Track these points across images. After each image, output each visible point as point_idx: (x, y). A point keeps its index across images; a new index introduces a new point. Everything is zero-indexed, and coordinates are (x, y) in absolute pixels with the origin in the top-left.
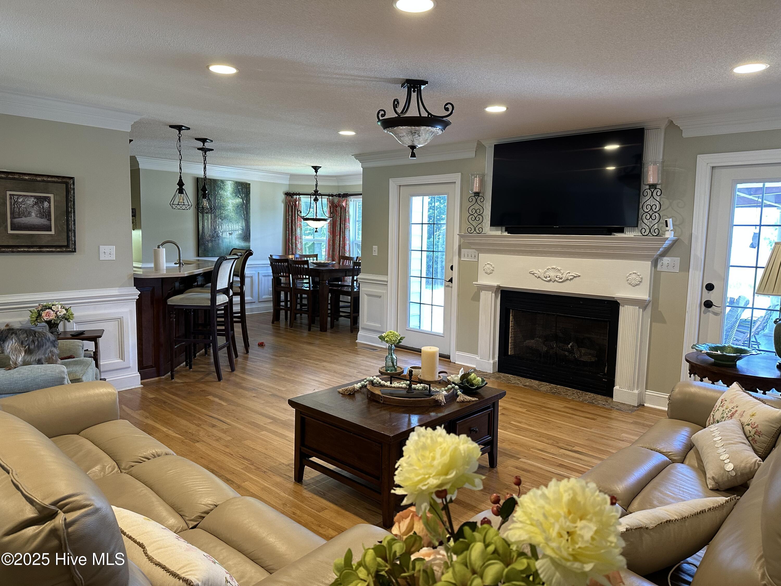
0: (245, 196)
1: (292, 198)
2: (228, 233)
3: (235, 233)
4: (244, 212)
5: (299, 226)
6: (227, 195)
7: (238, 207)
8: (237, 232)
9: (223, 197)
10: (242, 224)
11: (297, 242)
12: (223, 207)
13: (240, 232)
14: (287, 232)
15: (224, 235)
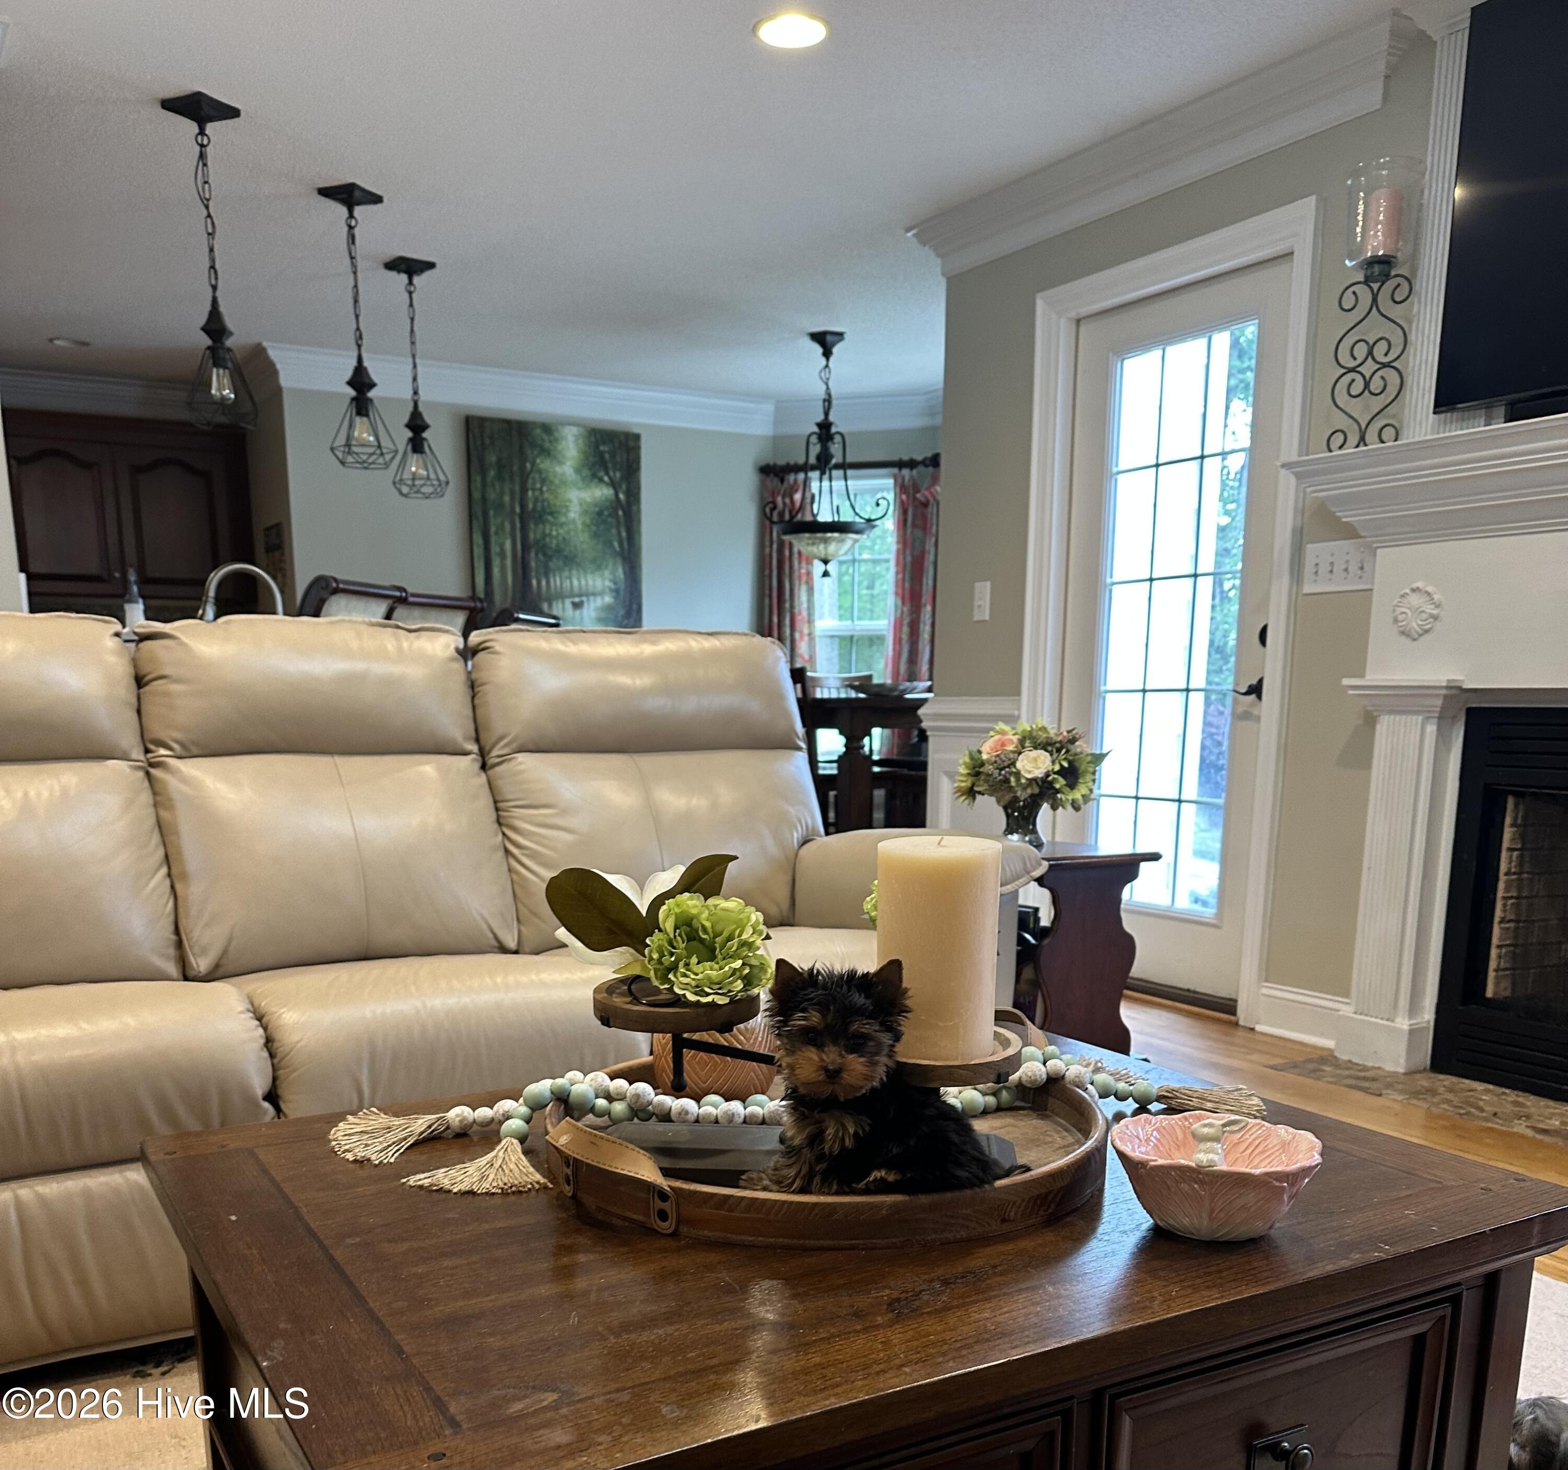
0: (622, 478)
1: (782, 481)
2: (568, 603)
3: (592, 606)
4: (619, 533)
5: (804, 578)
6: (563, 474)
7: (600, 514)
8: (599, 602)
9: (552, 482)
10: (613, 572)
11: (797, 635)
12: (551, 514)
13: (608, 599)
14: (767, 601)
15: (556, 610)
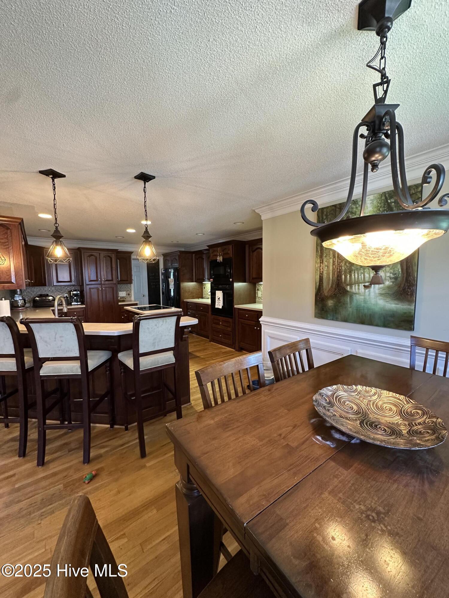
2: (361, 286)
13: (389, 284)
15: (355, 289)
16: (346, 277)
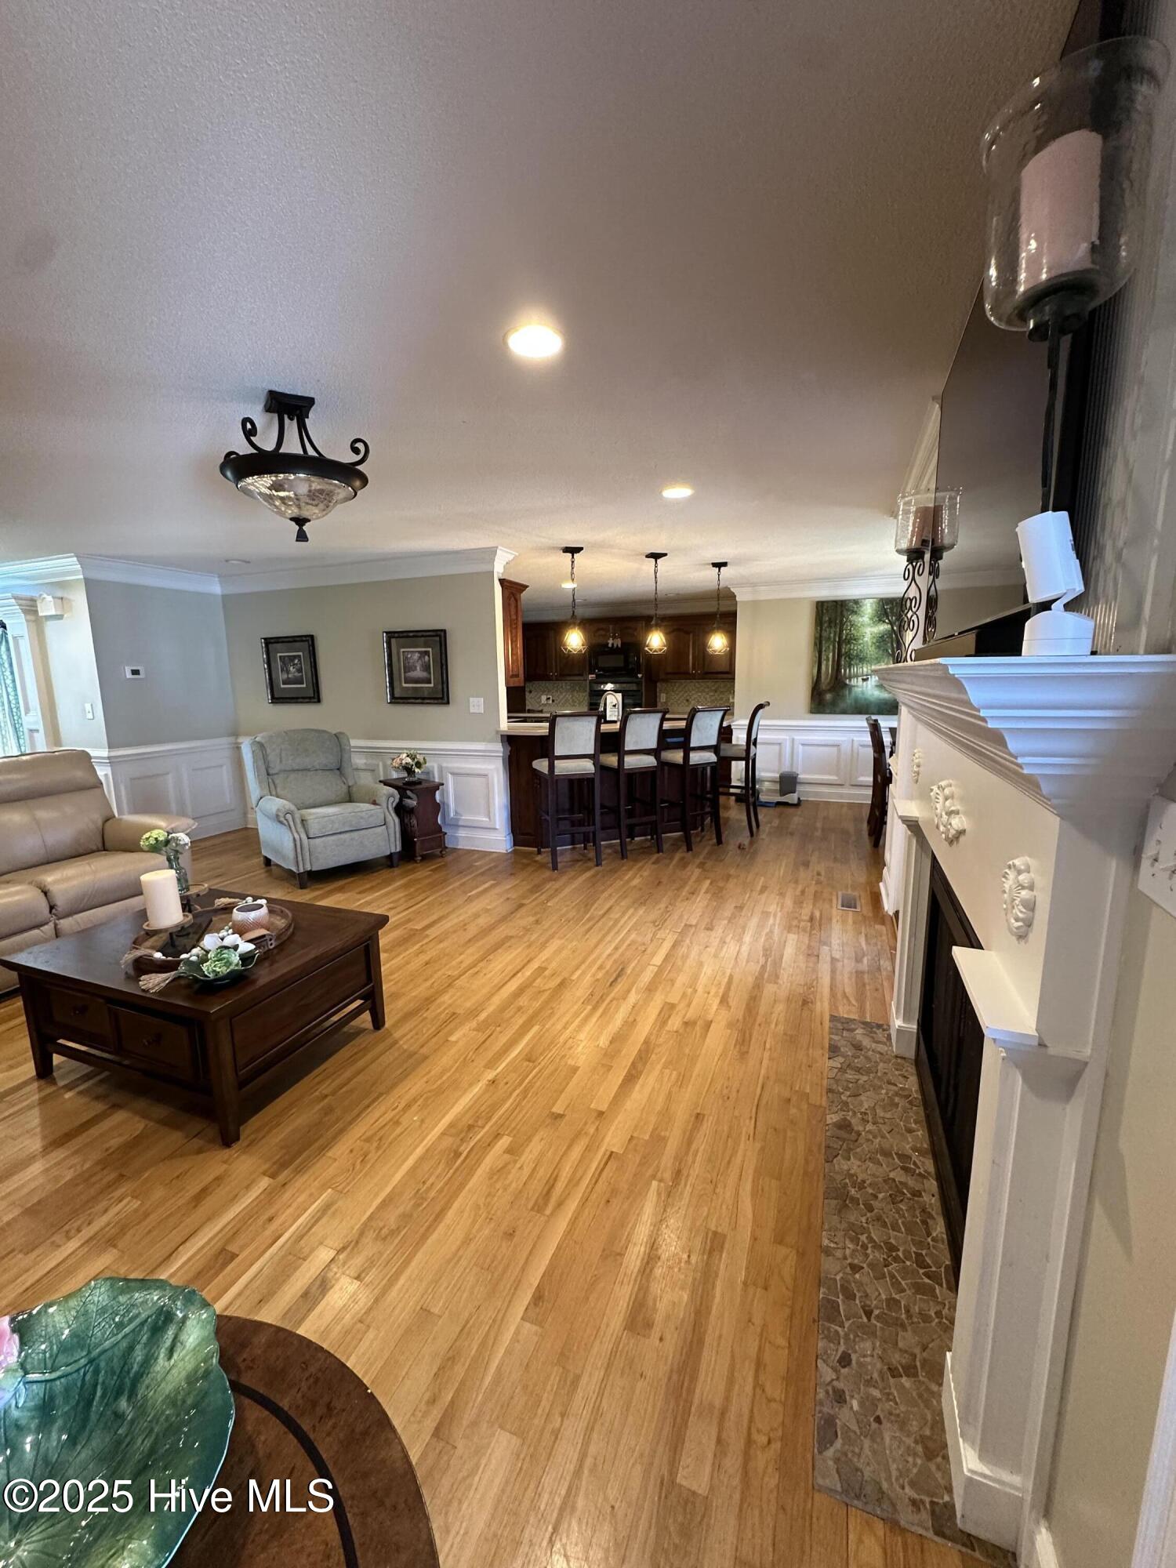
0: (896, 619)
2: (860, 679)
3: (873, 679)
4: (892, 645)
6: (863, 621)
7: (880, 637)
9: (857, 625)
12: (854, 639)
15: (854, 682)
16: (845, 671)
